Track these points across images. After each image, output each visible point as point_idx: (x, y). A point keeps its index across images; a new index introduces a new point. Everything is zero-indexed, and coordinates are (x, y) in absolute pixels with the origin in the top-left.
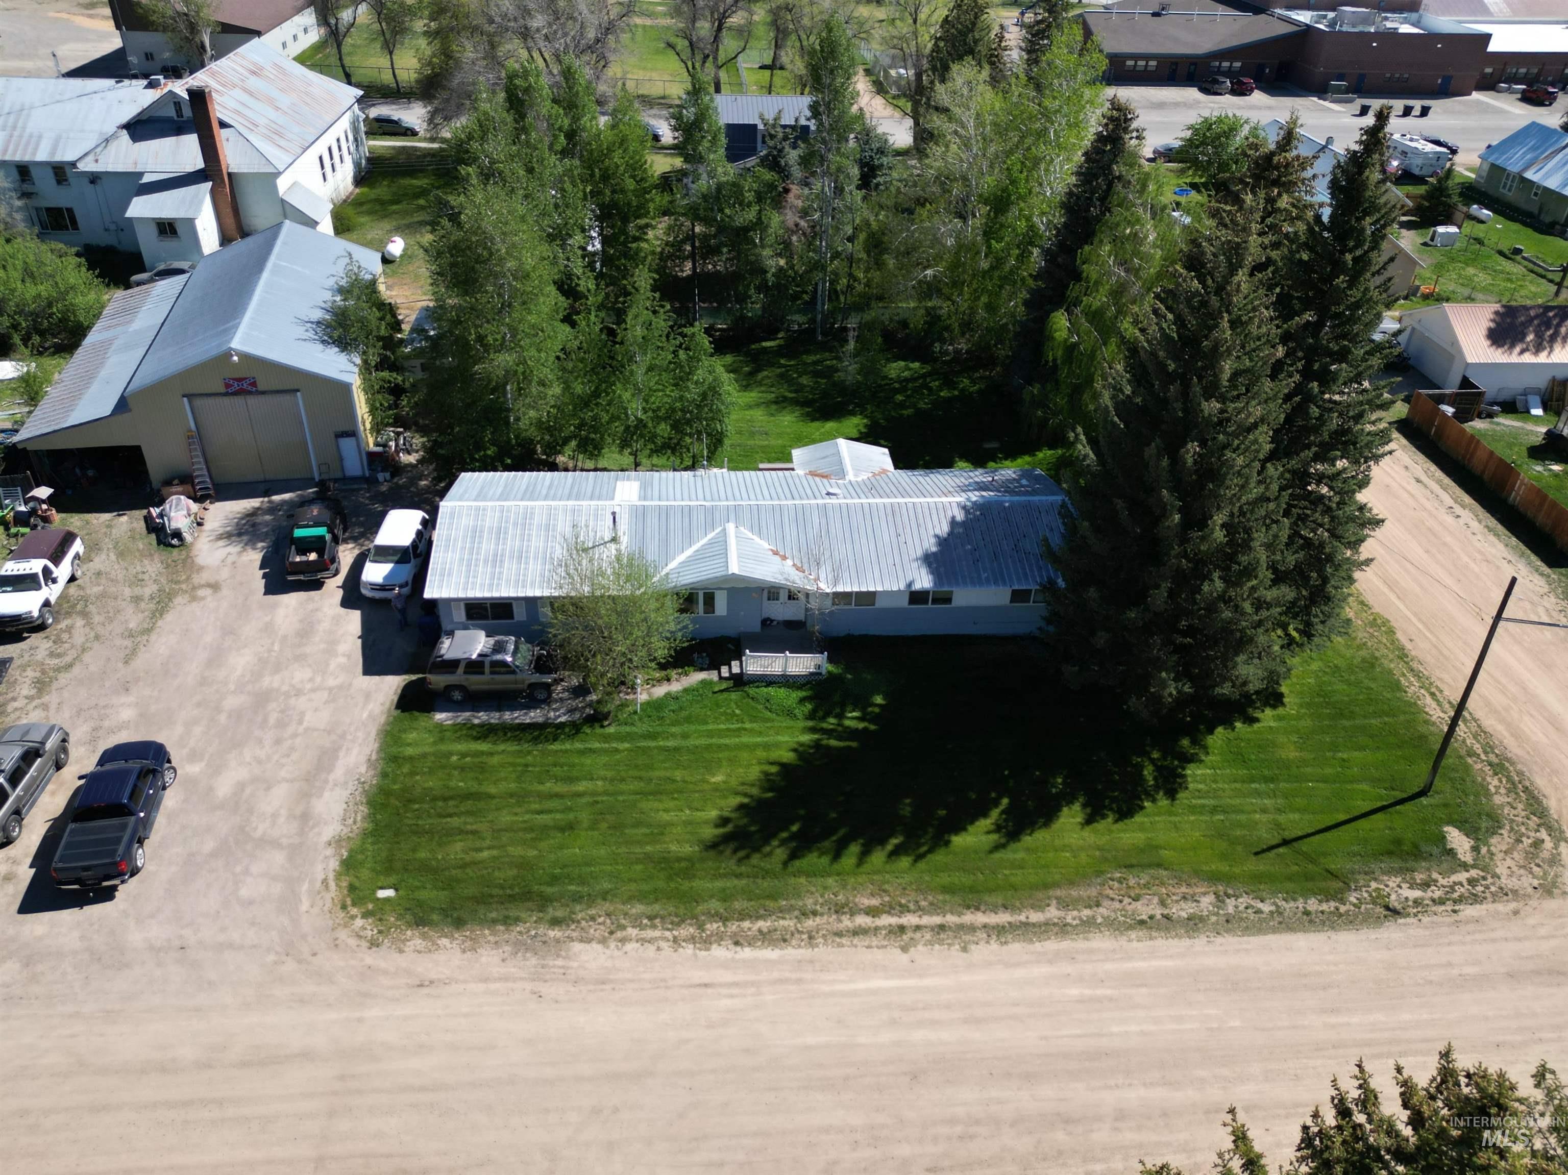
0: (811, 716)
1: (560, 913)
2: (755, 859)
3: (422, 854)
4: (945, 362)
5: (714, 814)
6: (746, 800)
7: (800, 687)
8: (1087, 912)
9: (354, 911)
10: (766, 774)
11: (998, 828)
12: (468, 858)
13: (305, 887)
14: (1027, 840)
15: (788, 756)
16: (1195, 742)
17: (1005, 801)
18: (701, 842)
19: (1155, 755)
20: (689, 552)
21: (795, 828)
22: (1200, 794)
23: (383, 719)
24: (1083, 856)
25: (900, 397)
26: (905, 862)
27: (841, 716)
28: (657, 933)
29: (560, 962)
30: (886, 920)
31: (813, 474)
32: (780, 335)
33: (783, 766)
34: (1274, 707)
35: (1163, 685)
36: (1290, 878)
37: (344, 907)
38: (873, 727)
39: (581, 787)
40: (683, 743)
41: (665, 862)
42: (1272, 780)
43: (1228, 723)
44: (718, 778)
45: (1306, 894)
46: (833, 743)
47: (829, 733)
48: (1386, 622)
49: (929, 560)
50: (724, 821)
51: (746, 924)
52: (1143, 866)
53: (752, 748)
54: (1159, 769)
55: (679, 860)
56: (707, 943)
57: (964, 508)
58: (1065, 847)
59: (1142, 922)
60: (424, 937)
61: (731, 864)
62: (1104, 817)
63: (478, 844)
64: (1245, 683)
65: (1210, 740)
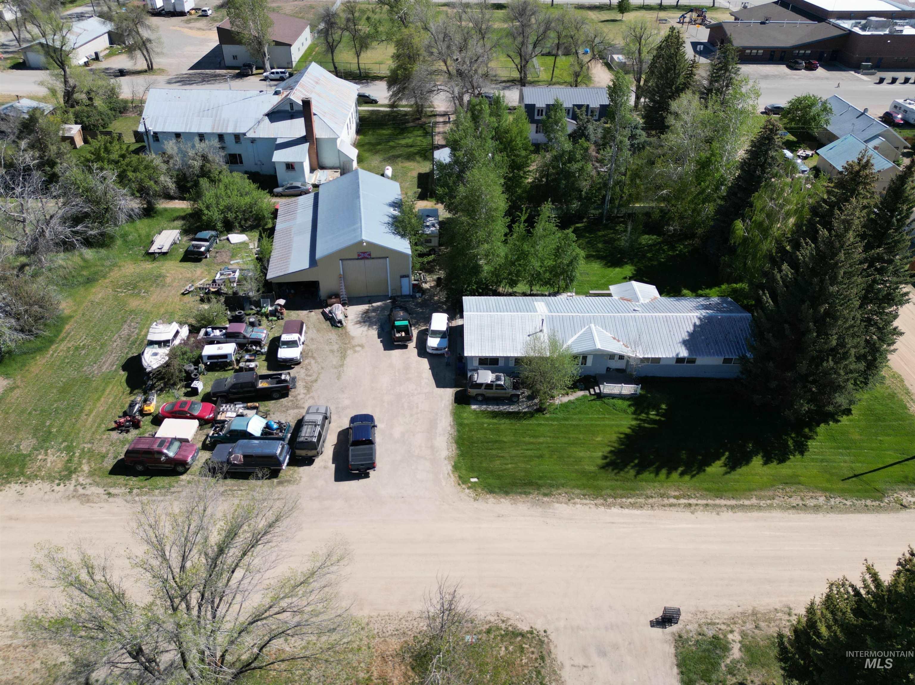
0: (634, 413)
1: (546, 491)
2: (622, 474)
3: (484, 465)
4: (669, 236)
5: (600, 454)
6: (613, 449)
7: (628, 399)
8: (769, 502)
9: (464, 486)
10: (620, 438)
11: (725, 465)
12: (503, 467)
13: (441, 476)
14: (739, 471)
15: (628, 431)
16: (811, 430)
17: (727, 453)
18: (598, 466)
19: (793, 435)
20: (575, 337)
21: (636, 461)
22: (815, 453)
23: (451, 407)
24: (765, 479)
25: (649, 255)
26: (687, 478)
27: (647, 414)
28: (588, 502)
29: (551, 511)
30: (682, 501)
31: (623, 299)
32: (585, 220)
33: (626, 434)
34: (848, 415)
35: (802, 405)
36: (858, 491)
37: (459, 484)
38: (663, 419)
39: (541, 440)
40: (581, 423)
41: (584, 473)
42: (848, 448)
43: (826, 422)
44: (599, 439)
45: (866, 498)
46: (646, 425)
47: (644, 421)
48: (899, 376)
49: (685, 343)
50: (605, 457)
51: (624, 500)
52: (792, 484)
53: (611, 426)
54: (795, 442)
55: (590, 473)
56: (609, 506)
57: (700, 318)
58: (756, 474)
59: (794, 507)
60: (494, 497)
61: (612, 475)
62: (772, 462)
63: (506, 462)
64: (840, 406)
65: (818, 430)
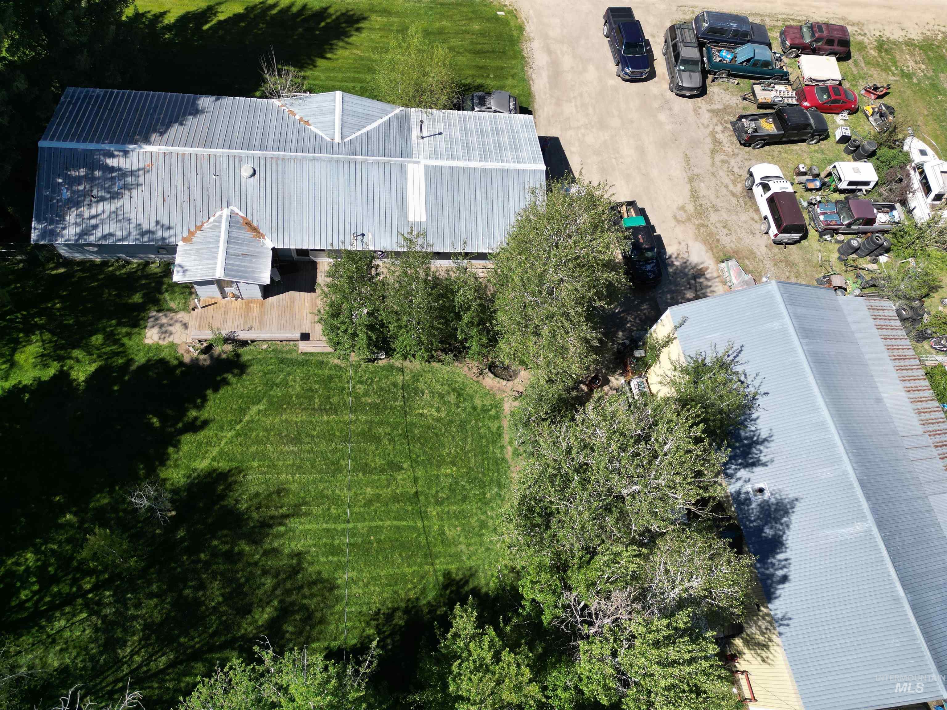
2: (344, 10)
5: (362, 34)
6: (346, 39)
9: (511, 8)
10: (332, 53)
11: (215, 14)
14: (202, 6)
17: (205, 28)
18: (369, 21)
20: (369, 128)
21: (323, 24)
37: (516, 10)
49: (196, 112)
50: (358, 30)
62: (154, 15)
